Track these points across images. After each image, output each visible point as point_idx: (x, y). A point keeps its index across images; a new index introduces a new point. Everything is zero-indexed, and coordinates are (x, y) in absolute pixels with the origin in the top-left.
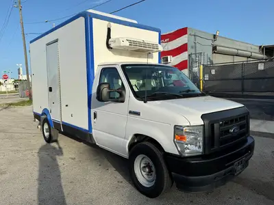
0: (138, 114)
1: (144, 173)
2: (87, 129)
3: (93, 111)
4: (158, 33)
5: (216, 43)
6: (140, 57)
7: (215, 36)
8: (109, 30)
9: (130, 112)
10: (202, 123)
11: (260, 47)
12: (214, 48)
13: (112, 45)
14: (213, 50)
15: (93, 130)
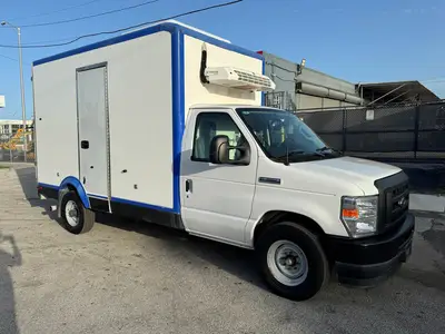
0: (277, 182)
1: (282, 267)
2: (171, 206)
3: (183, 180)
4: (261, 62)
5: (300, 78)
6: (240, 97)
7: (299, 67)
8: (204, 54)
9: (262, 180)
10: (375, 191)
11: (357, 86)
12: (298, 86)
13: (211, 78)
14: (296, 88)
15: (182, 208)
